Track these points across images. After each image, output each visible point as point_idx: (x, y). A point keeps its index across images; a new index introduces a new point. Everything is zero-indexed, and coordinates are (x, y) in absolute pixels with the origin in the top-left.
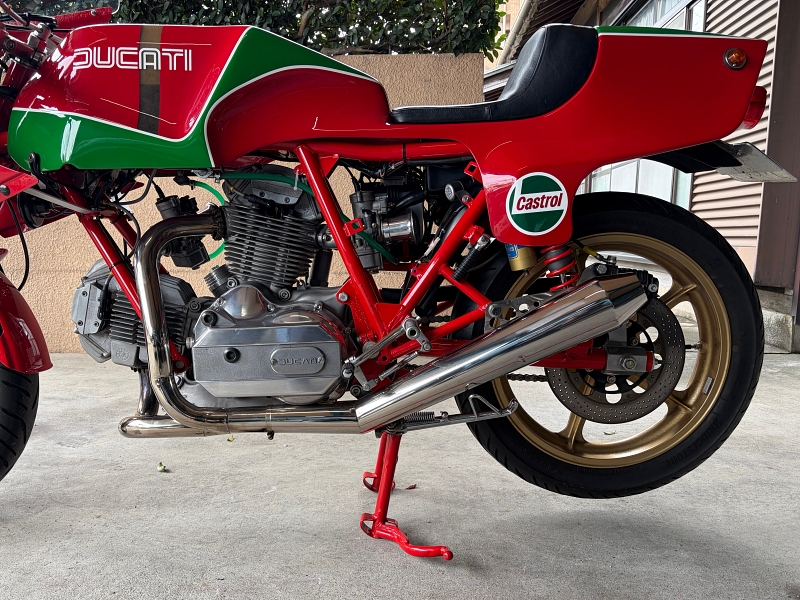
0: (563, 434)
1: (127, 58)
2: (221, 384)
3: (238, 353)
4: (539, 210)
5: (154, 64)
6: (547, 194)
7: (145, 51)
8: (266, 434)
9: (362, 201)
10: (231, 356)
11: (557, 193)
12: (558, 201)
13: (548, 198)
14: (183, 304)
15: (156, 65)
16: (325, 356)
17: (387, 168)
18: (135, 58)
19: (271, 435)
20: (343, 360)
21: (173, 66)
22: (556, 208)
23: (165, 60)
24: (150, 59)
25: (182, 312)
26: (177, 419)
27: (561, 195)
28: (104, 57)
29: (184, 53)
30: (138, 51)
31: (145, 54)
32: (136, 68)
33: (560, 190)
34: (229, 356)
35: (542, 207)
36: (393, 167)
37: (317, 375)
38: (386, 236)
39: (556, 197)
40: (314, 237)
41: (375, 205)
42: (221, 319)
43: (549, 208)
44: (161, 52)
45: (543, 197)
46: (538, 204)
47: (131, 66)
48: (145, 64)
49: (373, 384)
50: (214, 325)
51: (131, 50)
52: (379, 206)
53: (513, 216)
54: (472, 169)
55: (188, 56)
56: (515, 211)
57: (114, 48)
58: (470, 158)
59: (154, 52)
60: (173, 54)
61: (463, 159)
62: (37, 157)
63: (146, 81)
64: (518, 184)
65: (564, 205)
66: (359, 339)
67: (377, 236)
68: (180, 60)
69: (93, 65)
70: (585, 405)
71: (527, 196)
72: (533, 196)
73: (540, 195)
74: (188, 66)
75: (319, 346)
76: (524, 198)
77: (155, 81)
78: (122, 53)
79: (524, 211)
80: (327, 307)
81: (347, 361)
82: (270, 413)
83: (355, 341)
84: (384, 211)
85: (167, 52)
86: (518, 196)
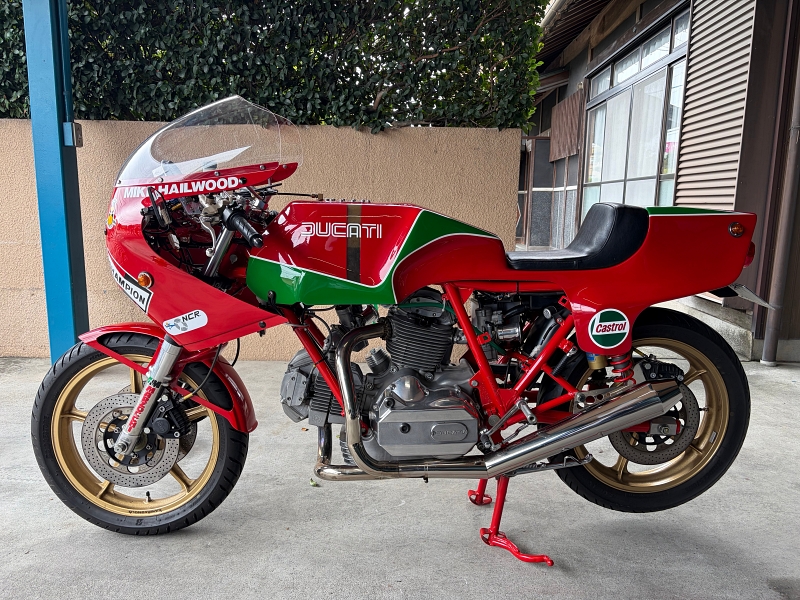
0: (614, 468)
1: (338, 230)
2: (397, 447)
3: (409, 426)
4: (611, 332)
6: (616, 323)
7: (351, 226)
8: (423, 478)
9: (485, 317)
10: (405, 428)
11: (623, 322)
12: (623, 326)
13: (617, 325)
14: (361, 384)
15: (358, 234)
16: (467, 429)
17: (504, 295)
18: (344, 230)
19: (426, 479)
20: (479, 431)
21: (369, 235)
22: (622, 331)
23: (364, 231)
26: (362, 467)
27: (625, 323)
28: (323, 229)
29: (376, 227)
30: (346, 225)
32: (345, 236)
33: (625, 320)
34: (403, 429)
35: (612, 330)
36: (509, 296)
37: (462, 441)
38: (501, 338)
39: (622, 324)
41: (494, 318)
42: (398, 404)
43: (617, 332)
44: (362, 226)
45: (614, 325)
46: (610, 329)
47: (341, 235)
48: (351, 234)
49: (499, 446)
50: (393, 408)
51: (342, 225)
52: (497, 318)
53: (592, 335)
54: (564, 301)
55: (379, 228)
56: (595, 333)
57: (330, 223)
58: (563, 293)
59: (357, 226)
60: (369, 227)
61: (558, 293)
62: (274, 293)
63: (351, 245)
64: (597, 317)
65: (627, 330)
66: (486, 412)
67: (495, 338)
68: (374, 231)
69: (316, 234)
71: (603, 324)
72: (607, 324)
73: (612, 323)
74: (379, 235)
75: (464, 422)
76: (601, 325)
77: (357, 245)
78: (335, 227)
79: (601, 333)
80: (463, 389)
81: (482, 432)
82: (427, 465)
83: (483, 414)
84: (500, 322)
85: (365, 226)
86: (597, 323)
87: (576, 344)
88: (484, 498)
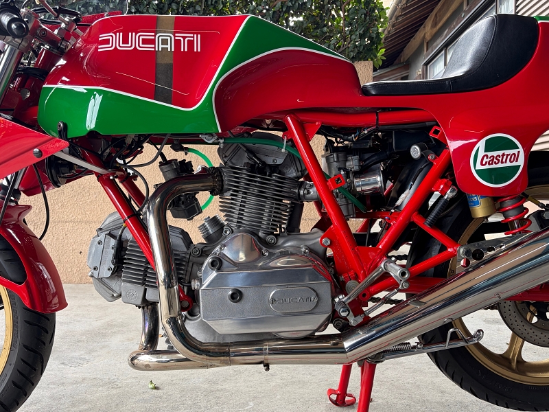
0: (505, 355)
1: (145, 41)
2: (226, 322)
3: (240, 293)
4: (500, 165)
5: (169, 46)
6: (507, 152)
7: (160, 36)
8: (262, 365)
9: (338, 161)
10: (235, 296)
11: (515, 151)
12: (516, 157)
13: (508, 155)
14: (185, 250)
15: (170, 47)
16: (317, 295)
17: (360, 134)
18: (152, 42)
19: (267, 366)
20: (333, 298)
21: (184, 47)
22: (514, 164)
23: (178, 43)
24: (165, 42)
25: (185, 257)
26: (182, 352)
27: (519, 152)
28: (125, 41)
29: (193, 37)
30: (155, 36)
31: (161, 38)
32: (153, 49)
33: (518, 148)
34: (233, 297)
35: (502, 163)
36: (366, 132)
37: (311, 312)
38: (359, 189)
39: (514, 154)
40: (297, 191)
41: (348, 164)
42: (225, 263)
43: (508, 164)
44: (175, 36)
45: (503, 155)
46: (499, 160)
47: (148, 48)
48: (161, 46)
49: (360, 319)
50: (219, 269)
51: (149, 35)
52: (353, 163)
53: (476, 171)
54: (436, 132)
55: (197, 40)
56: (479, 167)
57: (134, 34)
58: (434, 123)
59: (169, 37)
60: (184, 38)
61: (428, 124)
62: (65, 125)
63: (161, 60)
64: (481, 144)
65: (521, 162)
66: (342, 278)
67: (351, 189)
68: (191, 43)
69: (116, 47)
70: (532, 331)
71: (490, 154)
72: (495, 154)
73: (500, 153)
74: (197, 47)
75: (312, 286)
76: (487, 156)
77: (169, 60)
78: (141, 38)
79: (487, 167)
80: (311, 251)
81: (337, 300)
82: (266, 346)
83: (338, 279)
84: (356, 168)
85: (179, 36)
86: (481, 153)
87: (454, 184)
88: (347, 398)
